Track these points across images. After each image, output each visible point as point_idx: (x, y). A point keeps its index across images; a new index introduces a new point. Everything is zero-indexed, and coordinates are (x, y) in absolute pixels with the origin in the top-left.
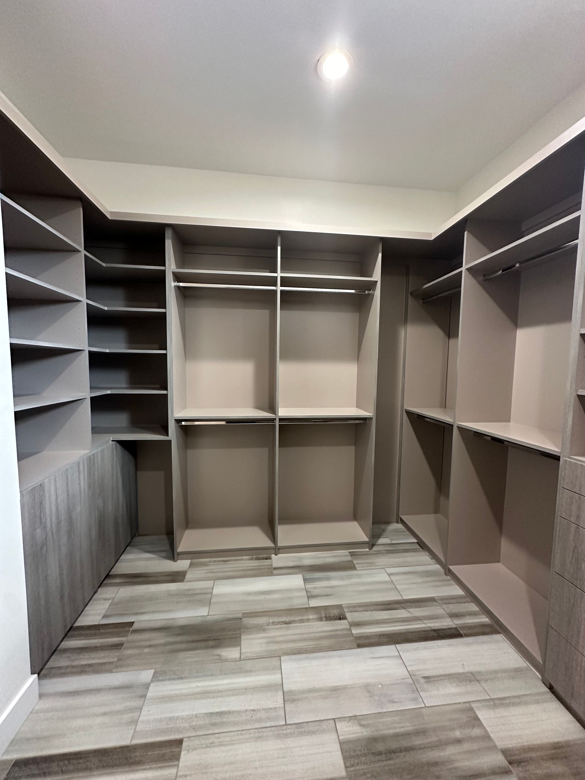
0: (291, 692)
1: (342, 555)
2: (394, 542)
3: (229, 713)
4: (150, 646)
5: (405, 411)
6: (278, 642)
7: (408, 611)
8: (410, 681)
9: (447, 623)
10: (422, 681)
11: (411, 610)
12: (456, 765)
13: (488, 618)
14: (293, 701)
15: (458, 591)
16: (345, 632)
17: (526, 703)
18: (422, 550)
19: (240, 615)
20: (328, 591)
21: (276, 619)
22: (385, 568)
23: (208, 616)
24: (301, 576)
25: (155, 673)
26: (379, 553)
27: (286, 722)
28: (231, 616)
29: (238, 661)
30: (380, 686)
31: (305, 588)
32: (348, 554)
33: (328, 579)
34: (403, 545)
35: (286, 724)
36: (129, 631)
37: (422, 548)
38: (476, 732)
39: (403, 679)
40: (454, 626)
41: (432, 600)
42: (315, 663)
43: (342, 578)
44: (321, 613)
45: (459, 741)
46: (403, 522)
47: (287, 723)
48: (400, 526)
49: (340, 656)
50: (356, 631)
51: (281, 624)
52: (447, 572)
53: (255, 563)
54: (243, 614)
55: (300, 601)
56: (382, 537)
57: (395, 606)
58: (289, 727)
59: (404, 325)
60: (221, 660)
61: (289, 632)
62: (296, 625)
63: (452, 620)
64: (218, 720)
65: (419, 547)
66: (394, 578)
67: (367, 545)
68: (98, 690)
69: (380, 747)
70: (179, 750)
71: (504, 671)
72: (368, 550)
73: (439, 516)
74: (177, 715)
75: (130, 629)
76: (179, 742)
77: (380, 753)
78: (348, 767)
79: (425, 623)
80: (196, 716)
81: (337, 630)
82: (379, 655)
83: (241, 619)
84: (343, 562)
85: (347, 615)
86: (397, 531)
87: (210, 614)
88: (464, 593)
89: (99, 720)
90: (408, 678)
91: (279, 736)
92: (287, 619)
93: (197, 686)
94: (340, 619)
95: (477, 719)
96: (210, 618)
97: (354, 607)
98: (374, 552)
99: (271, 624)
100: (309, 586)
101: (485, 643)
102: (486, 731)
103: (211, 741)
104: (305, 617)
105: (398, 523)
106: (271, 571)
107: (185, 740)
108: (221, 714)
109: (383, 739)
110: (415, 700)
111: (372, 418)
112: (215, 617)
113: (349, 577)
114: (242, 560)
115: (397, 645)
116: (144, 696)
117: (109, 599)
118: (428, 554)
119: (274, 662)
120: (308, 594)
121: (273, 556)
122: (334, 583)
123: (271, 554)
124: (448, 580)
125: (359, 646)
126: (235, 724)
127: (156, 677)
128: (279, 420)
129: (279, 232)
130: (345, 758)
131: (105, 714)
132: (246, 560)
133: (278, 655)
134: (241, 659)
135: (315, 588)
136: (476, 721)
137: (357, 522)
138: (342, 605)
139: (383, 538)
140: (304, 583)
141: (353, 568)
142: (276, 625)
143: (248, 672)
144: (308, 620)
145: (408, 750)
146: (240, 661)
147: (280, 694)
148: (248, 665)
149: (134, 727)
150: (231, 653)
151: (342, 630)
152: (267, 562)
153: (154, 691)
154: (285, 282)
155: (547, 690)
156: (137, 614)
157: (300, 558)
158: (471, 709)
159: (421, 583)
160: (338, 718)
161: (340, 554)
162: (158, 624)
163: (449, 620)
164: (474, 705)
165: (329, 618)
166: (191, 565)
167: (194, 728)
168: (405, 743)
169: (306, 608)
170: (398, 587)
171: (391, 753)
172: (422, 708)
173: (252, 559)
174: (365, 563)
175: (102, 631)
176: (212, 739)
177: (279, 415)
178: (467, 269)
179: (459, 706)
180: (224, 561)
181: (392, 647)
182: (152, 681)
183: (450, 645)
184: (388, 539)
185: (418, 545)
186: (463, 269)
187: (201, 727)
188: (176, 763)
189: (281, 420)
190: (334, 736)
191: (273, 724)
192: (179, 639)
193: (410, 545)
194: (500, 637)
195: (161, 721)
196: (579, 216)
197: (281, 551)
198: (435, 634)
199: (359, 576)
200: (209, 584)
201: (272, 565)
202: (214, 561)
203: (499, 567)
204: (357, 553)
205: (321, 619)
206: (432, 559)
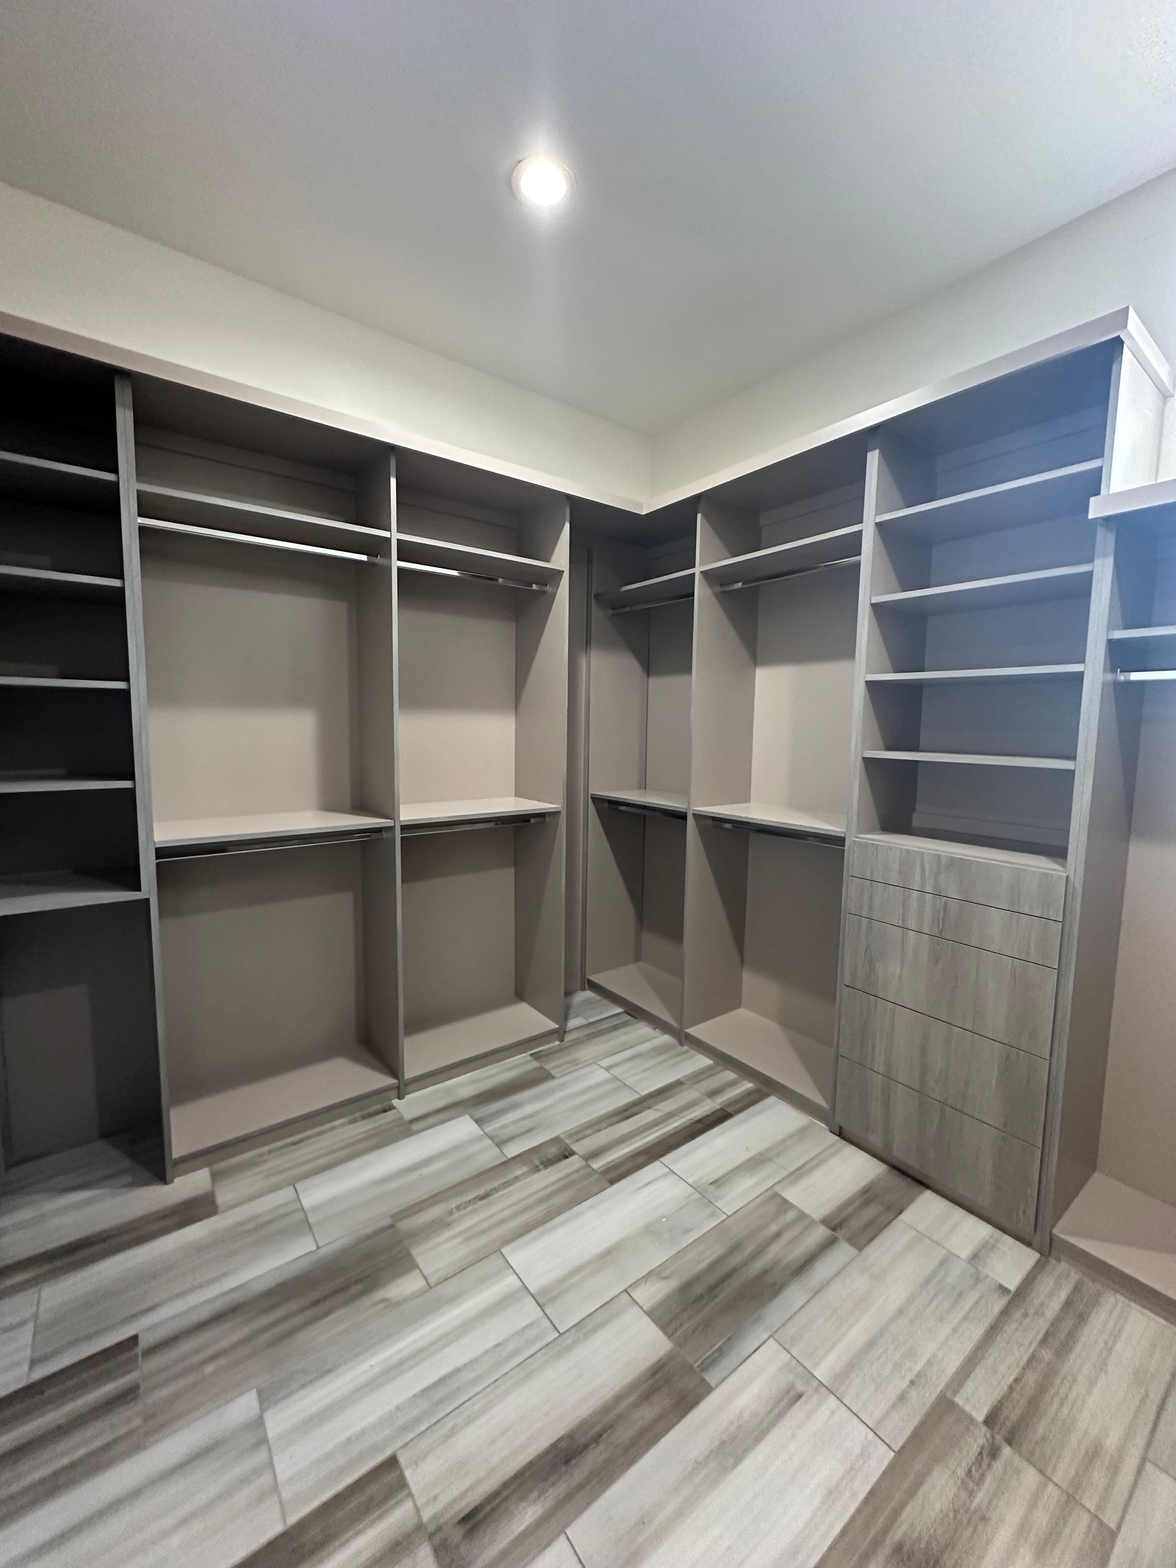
0: (544, 1291)
1: (519, 1064)
2: (592, 1020)
3: (458, 1370)
4: (214, 1358)
5: (591, 798)
6: (483, 1232)
7: (655, 1109)
8: (697, 1195)
9: (707, 1107)
10: (712, 1188)
11: (658, 1107)
12: (786, 1262)
13: (750, 1082)
14: (553, 1300)
15: (703, 1061)
16: (582, 1172)
17: (824, 1161)
18: (636, 1020)
19: (388, 1221)
20: (527, 1124)
21: (459, 1200)
22: (598, 1061)
23: (319, 1251)
24: (466, 1118)
25: (260, 1394)
26: (576, 1043)
27: (559, 1332)
28: (369, 1230)
29: (426, 1292)
30: (664, 1219)
31: (486, 1134)
32: (529, 1058)
33: (515, 1106)
34: (606, 1021)
35: (561, 1334)
36: (136, 1356)
37: (635, 1018)
38: (791, 1215)
39: (688, 1197)
40: (719, 1107)
41: (678, 1083)
42: (560, 1233)
43: (537, 1098)
44: (532, 1161)
45: (778, 1235)
46: (593, 986)
47: (561, 1332)
48: (589, 994)
49: (592, 1207)
50: (597, 1164)
51: (473, 1204)
52: (683, 1038)
53: (363, 1127)
54: (393, 1216)
55: (489, 1156)
56: (571, 1016)
57: (635, 1109)
58: (567, 1335)
59: (585, 651)
60: (391, 1305)
61: (495, 1209)
62: (500, 1194)
63: (712, 1100)
64: (441, 1393)
65: (629, 1017)
66: (616, 1071)
67: (556, 1034)
68: (134, 1495)
69: (699, 1289)
70: (398, 1472)
71: (791, 1136)
72: (557, 1043)
73: (641, 964)
74: (358, 1428)
75: (137, 1350)
76: (392, 1462)
77: (702, 1297)
78: (672, 1335)
79: (683, 1117)
80: (398, 1408)
81: (568, 1175)
82: (645, 1181)
83: (392, 1226)
84: (528, 1072)
85: (573, 1148)
86: (587, 1002)
87: (320, 1245)
88: (712, 1062)
89: (175, 1540)
90: (694, 1193)
91: (559, 1355)
92: (481, 1191)
93: (371, 1366)
94: (566, 1157)
95: (785, 1202)
96: (322, 1252)
97: (578, 1132)
98: (569, 1044)
99: (455, 1210)
100: (489, 1128)
101: (759, 1113)
102: (800, 1210)
103: (450, 1425)
104: (510, 1177)
105: (583, 989)
106: (407, 1129)
107: (399, 1454)
108: (442, 1381)
109: (697, 1279)
110: (712, 1215)
111: (559, 812)
112: (337, 1245)
113: (550, 1092)
114: (333, 1128)
115: (662, 1159)
116: (264, 1441)
117: (23, 1323)
118: (646, 1024)
119: (495, 1261)
120: (496, 1141)
121: (395, 1102)
122: (529, 1109)
123: (391, 1100)
124: (686, 1052)
125: (612, 1182)
126: (475, 1381)
127: (266, 1399)
128: (401, 829)
129: (392, 449)
130: (663, 1328)
131: (184, 1522)
132: (342, 1125)
133: (496, 1249)
134: (432, 1285)
135: (502, 1127)
136: (786, 1205)
137: (527, 1002)
138: (559, 1136)
139: (572, 1018)
140: (479, 1126)
141: (549, 1077)
142: (465, 1207)
143: (454, 1299)
144: (517, 1179)
145: (729, 1275)
146: (431, 1290)
147: (530, 1303)
148: (450, 1287)
149: (276, 1499)
150: (407, 1286)
151: (577, 1171)
152: (390, 1116)
153: (276, 1423)
154: (407, 552)
155: (838, 1138)
156: (134, 1317)
157: (449, 1090)
158: (776, 1195)
159: (655, 1066)
160: (630, 1286)
161: (518, 1062)
162: (205, 1313)
163: (709, 1101)
164: (777, 1188)
165: (548, 1163)
166: (215, 1177)
167: (405, 1428)
168: (723, 1270)
169: (504, 1163)
170: (627, 1082)
171: (713, 1288)
172: (724, 1220)
173: (354, 1121)
174: (563, 1064)
175: (49, 1393)
176: (448, 1424)
177: (401, 819)
178: (702, 572)
179: (762, 1197)
180: (293, 1144)
181: (656, 1164)
182: (262, 1411)
183: (723, 1133)
184: (580, 1018)
185: (626, 1015)
186: (697, 570)
187: (418, 1420)
188: (406, 1492)
189: (404, 828)
190: (636, 1310)
191: (539, 1345)
192: (277, 1314)
193: (615, 1018)
194: (772, 1099)
195: (329, 1456)
196: (861, 531)
197: (410, 1088)
198: (700, 1126)
199: (562, 1086)
200: (286, 1194)
201: (402, 1118)
202: (270, 1152)
203: (742, 1014)
204: (543, 1053)
205: (537, 1169)
206: (655, 1029)
